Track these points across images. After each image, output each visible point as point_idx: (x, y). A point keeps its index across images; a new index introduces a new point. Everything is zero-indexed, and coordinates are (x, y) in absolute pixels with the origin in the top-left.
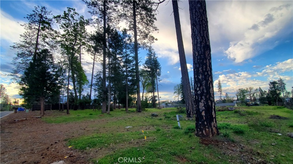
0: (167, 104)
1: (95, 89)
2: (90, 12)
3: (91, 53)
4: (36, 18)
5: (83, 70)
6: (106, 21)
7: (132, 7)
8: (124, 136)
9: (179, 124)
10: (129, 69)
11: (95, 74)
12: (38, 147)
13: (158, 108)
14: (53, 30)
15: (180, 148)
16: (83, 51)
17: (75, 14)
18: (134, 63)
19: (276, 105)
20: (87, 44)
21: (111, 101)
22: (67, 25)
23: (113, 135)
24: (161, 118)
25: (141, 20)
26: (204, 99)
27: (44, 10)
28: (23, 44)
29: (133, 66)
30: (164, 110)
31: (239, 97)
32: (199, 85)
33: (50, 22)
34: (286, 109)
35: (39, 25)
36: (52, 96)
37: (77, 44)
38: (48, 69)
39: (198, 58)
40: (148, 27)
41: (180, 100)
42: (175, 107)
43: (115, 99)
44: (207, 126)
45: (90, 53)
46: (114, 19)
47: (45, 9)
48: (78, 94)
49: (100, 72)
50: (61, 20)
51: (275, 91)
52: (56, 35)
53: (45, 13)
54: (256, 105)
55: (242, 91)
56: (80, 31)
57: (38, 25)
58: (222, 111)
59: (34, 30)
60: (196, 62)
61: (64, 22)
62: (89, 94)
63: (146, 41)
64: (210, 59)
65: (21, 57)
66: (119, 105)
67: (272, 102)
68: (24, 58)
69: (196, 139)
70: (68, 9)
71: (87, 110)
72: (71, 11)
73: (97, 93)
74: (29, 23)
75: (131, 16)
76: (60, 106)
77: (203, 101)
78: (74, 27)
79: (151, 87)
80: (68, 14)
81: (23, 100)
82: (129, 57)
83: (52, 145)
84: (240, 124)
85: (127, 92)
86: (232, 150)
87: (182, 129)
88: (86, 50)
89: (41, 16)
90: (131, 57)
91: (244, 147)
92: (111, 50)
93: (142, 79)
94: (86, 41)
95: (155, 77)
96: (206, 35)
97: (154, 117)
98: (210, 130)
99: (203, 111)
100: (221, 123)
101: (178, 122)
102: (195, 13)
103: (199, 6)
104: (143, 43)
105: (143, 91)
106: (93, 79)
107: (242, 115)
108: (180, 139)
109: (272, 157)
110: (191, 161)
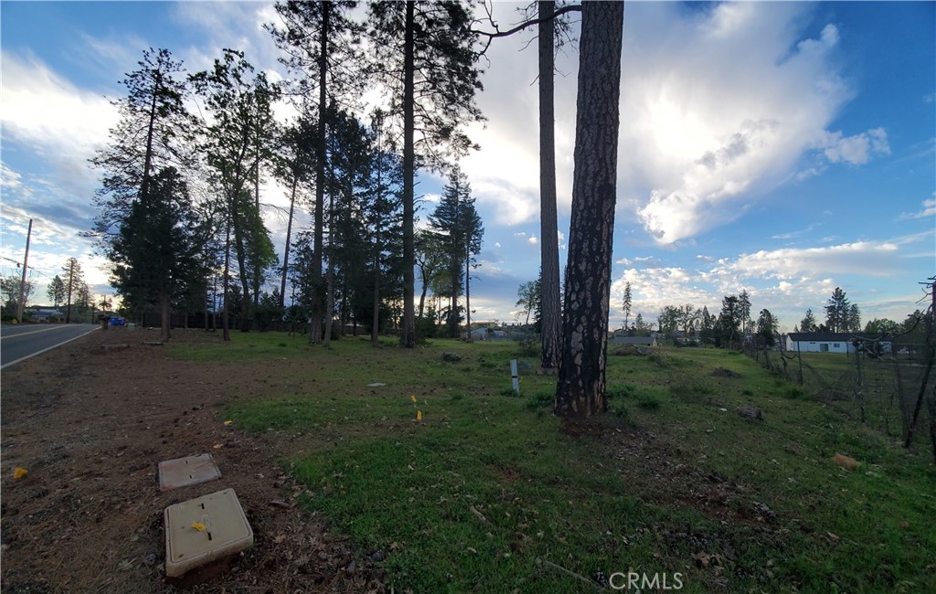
0: (490, 330)
1: (292, 281)
2: (282, 61)
3: (284, 181)
4: (145, 82)
5: (265, 228)
6: (327, 87)
7: (401, 43)
8: (363, 406)
9: (515, 384)
10: (385, 228)
11: (294, 240)
12: (154, 417)
13: (464, 339)
14: (186, 115)
15: (507, 444)
16: (263, 175)
17: (244, 68)
18: (398, 212)
19: (728, 347)
20: (275, 154)
21: (334, 313)
22: (222, 99)
23: (335, 402)
24: (470, 366)
25: (431, 85)
26: (585, 324)
27: (165, 59)
28: (117, 153)
29: (395, 221)
30: (481, 346)
31: (663, 326)
32: (577, 288)
33: (180, 91)
34: (743, 357)
35: (154, 100)
36: (187, 293)
37: (250, 155)
38: (176, 223)
39: (584, 215)
40: (452, 107)
41: (531, 321)
42: (515, 340)
43: (344, 309)
44: (582, 392)
45: (282, 179)
46: (349, 80)
47: (167, 56)
48: (251, 291)
49: (308, 233)
50: (206, 84)
51: (731, 318)
52: (195, 128)
53: (169, 65)
54: (693, 344)
55: (671, 311)
56: (257, 116)
57: (152, 102)
58: (625, 354)
59: (141, 115)
60: (577, 226)
61: (215, 91)
62: (280, 291)
63: (443, 147)
64: (612, 222)
65: (112, 190)
66: (355, 324)
67: (722, 341)
68: (120, 192)
69: (553, 421)
70: (227, 53)
71: (275, 333)
72: (233, 60)
73: (298, 290)
74: (130, 97)
75: (399, 70)
76: (206, 320)
77: (580, 328)
78: (241, 105)
79: (448, 282)
80: (225, 68)
81: (121, 298)
82: (387, 193)
83: (185, 413)
84: (657, 388)
85: (377, 292)
86: (630, 447)
87: (522, 396)
88: (272, 170)
89: (158, 77)
90: (391, 193)
91: (653, 438)
92: (337, 171)
93: (421, 258)
94: (271, 147)
95: (465, 254)
96: (611, 158)
97: (448, 364)
98: (589, 400)
99: (578, 352)
100: (617, 383)
101: (514, 379)
102: (591, 91)
103: (604, 72)
104: (431, 154)
105: (422, 291)
106: (290, 254)
107: (662, 366)
108: (514, 421)
109: (703, 459)
110: (532, 477)
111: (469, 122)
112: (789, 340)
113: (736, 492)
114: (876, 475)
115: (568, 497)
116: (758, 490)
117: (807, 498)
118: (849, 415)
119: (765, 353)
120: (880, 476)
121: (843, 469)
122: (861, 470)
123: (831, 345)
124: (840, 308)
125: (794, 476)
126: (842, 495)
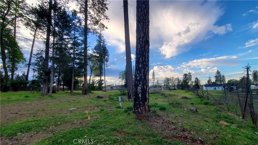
0: (112, 87)
1: (33, 69)
5: (18, 46)
8: (66, 118)
9: (121, 104)
10: (77, 52)
11: (35, 52)
13: (104, 91)
15: (119, 124)
16: (19, 24)
18: (82, 47)
19: (186, 90)
20: (26, 17)
21: (54, 83)
23: (54, 118)
24: (106, 99)
25: (93, 6)
26: (142, 84)
29: (81, 50)
30: (109, 93)
31: (165, 84)
32: (139, 73)
34: (190, 93)
37: (11, 14)
39: (140, 50)
40: (99, 14)
41: (123, 84)
42: (119, 90)
43: (59, 81)
44: (142, 105)
45: (29, 27)
48: (9, 74)
49: (42, 51)
51: (186, 81)
54: (175, 89)
55: (167, 79)
58: (154, 93)
62: (26, 74)
63: (96, 27)
64: (148, 52)
66: (63, 87)
67: (184, 88)
69: (133, 116)
71: (23, 92)
73: (36, 73)
77: (140, 85)
79: (98, 72)
82: (78, 40)
84: (164, 103)
85: (73, 75)
86: (157, 122)
87: (122, 108)
88: (24, 23)
90: (79, 40)
91: (164, 119)
92: (57, 29)
93: (90, 63)
94: (24, 13)
95: (103, 62)
96: (147, 33)
97: (99, 99)
98: (144, 108)
99: (140, 93)
100: (152, 102)
101: (120, 103)
102: (141, 12)
103: (144, 6)
104: (93, 29)
105: (90, 75)
106: (32, 58)
107: (166, 97)
108: (121, 116)
109: (180, 124)
110: (127, 134)
111: (104, 20)
112: (204, 87)
113: (191, 134)
114: (234, 127)
115: (139, 139)
116: (198, 133)
117: (213, 135)
118: (224, 109)
119: (197, 91)
120: (235, 128)
121: (223, 126)
122: (229, 126)
123: (217, 88)
124: (219, 76)
125: (208, 128)
126: (224, 134)
